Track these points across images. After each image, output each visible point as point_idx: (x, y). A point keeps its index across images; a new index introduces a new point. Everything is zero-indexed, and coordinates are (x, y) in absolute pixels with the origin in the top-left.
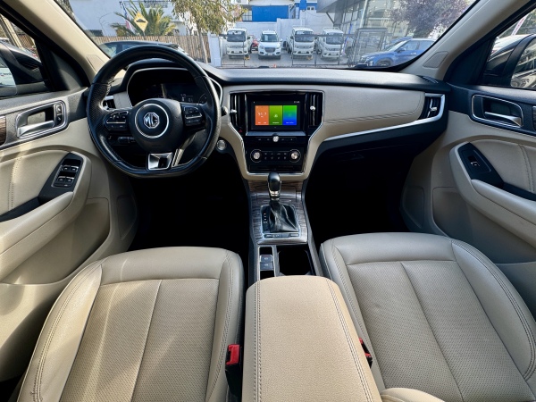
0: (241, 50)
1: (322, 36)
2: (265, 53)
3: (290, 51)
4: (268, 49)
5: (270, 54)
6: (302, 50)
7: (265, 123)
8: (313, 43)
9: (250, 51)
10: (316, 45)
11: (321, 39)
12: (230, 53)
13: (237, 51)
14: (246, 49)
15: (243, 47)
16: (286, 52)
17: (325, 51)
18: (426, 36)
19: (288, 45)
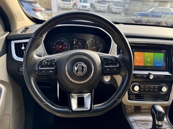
0: (69, 6)
1: (112, 2)
2: (82, 8)
3: (94, 8)
4: (83, 7)
5: (84, 9)
6: (101, 8)
7: (141, 64)
8: (107, 5)
9: (73, 7)
10: (108, 7)
11: (111, 3)
12: (62, 7)
13: (66, 6)
14: (71, 5)
15: (70, 4)
16: (92, 8)
17: (113, 9)
18: (165, 6)
19: (93, 5)
